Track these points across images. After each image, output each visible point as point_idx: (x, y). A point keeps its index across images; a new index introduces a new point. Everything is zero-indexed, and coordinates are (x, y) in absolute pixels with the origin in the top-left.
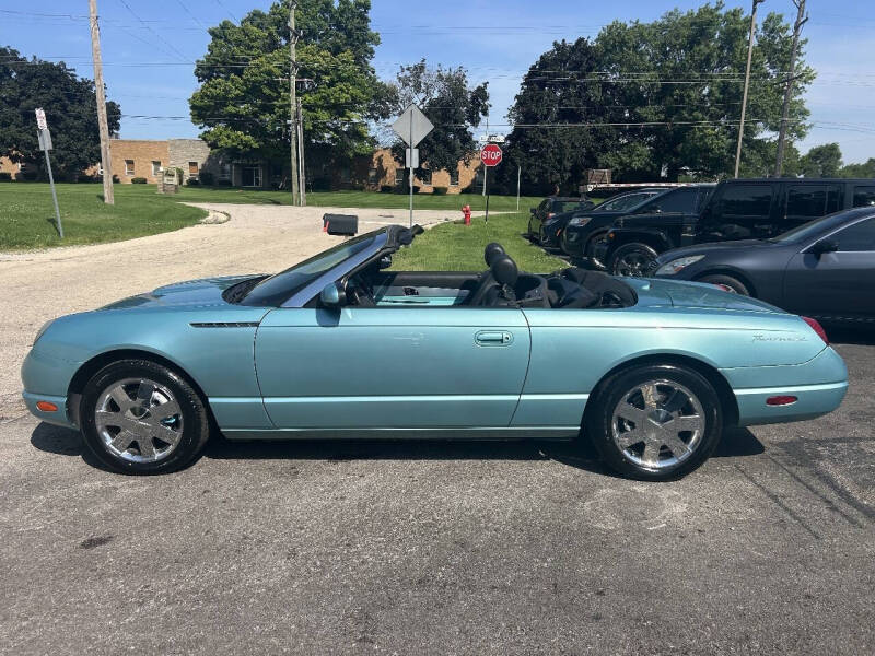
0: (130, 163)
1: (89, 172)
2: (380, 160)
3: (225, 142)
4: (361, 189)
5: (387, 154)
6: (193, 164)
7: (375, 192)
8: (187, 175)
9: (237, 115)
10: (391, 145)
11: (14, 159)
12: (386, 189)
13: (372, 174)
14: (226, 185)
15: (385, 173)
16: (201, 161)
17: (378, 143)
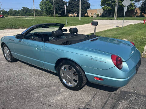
0: (91, 13)
1: (85, 15)
2: (137, 10)
3: (105, 9)
4: (131, 16)
5: (138, 9)
6: (101, 13)
7: (134, 17)
8: (100, 15)
9: (108, 3)
10: (139, 7)
11: (76, 14)
12: (137, 16)
13: (134, 13)
14: (106, 16)
15: (137, 13)
16: (102, 12)
17: (136, 7)
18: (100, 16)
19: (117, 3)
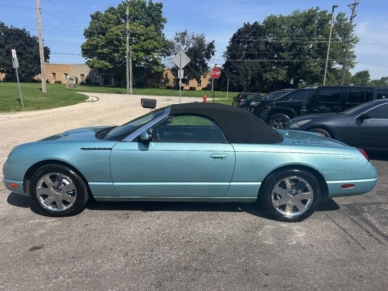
0: (54, 74)
1: (36, 78)
2: (166, 75)
3: (97, 65)
4: (158, 87)
5: (169, 71)
6: (82, 75)
7: (164, 89)
8: (80, 80)
9: (102, 53)
10: (171, 68)
11: (2, 72)
12: (169, 88)
13: (163, 81)
14: (97, 85)
15: (169, 80)
16: (86, 74)
17: (165, 67)
18: (82, 84)
19: (129, 54)
